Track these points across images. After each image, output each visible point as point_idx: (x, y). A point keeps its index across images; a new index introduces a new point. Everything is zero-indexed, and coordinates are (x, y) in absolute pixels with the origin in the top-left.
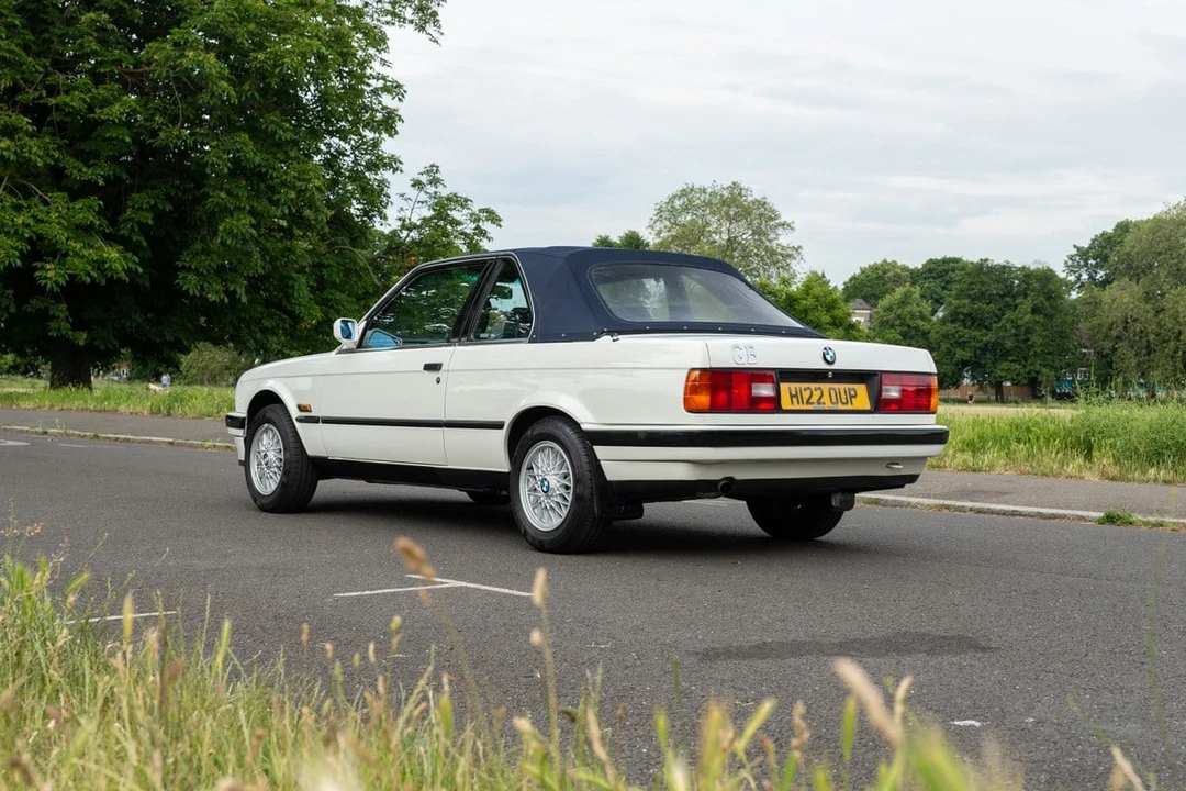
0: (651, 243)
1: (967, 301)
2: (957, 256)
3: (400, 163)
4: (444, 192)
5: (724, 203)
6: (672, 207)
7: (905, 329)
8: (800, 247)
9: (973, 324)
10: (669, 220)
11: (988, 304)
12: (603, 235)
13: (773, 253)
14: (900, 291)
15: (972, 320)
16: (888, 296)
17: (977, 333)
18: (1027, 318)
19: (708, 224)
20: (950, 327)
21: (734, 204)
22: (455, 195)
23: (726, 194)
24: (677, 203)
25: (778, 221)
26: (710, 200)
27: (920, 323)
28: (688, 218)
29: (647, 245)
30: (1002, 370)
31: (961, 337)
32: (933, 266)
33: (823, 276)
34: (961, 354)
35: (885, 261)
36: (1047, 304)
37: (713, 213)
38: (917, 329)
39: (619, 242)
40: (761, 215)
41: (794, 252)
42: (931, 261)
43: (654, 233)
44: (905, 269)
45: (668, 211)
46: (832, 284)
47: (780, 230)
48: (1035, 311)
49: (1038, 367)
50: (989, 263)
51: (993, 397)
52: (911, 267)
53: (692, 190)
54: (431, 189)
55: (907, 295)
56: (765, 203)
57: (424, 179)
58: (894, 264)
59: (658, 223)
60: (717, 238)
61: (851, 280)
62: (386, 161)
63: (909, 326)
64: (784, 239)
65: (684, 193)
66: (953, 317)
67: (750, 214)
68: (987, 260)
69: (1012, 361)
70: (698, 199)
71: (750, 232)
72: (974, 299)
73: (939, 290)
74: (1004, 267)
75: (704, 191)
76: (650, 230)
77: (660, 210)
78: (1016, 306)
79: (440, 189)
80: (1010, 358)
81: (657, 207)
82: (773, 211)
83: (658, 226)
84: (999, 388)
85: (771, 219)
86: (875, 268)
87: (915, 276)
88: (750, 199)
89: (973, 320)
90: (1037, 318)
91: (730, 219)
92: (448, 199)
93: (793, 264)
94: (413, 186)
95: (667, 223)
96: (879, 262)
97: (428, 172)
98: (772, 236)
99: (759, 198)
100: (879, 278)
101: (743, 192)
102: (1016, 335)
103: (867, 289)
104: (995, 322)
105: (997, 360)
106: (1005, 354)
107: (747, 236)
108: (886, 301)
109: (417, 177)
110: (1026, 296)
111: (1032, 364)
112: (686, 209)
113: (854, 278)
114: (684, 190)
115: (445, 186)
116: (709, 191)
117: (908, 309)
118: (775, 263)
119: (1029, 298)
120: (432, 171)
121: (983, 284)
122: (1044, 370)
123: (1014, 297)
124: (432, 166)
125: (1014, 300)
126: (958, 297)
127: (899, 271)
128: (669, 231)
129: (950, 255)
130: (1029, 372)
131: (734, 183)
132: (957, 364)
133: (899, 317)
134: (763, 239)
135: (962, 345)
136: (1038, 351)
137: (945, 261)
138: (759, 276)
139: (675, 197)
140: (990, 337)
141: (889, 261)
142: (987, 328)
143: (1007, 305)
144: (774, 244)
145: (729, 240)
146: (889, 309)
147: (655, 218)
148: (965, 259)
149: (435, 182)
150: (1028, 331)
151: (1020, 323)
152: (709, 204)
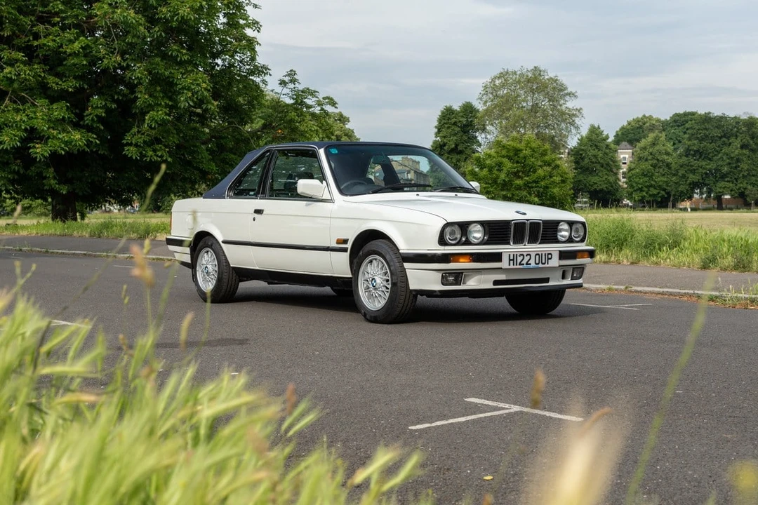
0: (481, 110)
1: (696, 142)
2: (694, 110)
3: (269, 70)
4: (301, 88)
5: (529, 81)
6: (494, 85)
7: (655, 161)
8: (581, 109)
9: (700, 157)
10: (492, 93)
11: (711, 143)
12: (448, 105)
13: (563, 113)
14: (651, 136)
15: (699, 154)
16: (643, 140)
17: (704, 163)
18: (737, 152)
19: (518, 96)
20: (684, 159)
21: (536, 82)
22: (308, 89)
23: (530, 75)
24: (497, 82)
25: (566, 92)
26: (519, 80)
27: (665, 157)
28: (505, 92)
29: (478, 111)
30: (720, 188)
31: (692, 166)
32: (677, 118)
33: (599, 128)
34: (692, 178)
35: (644, 116)
36: (751, 142)
37: (522, 88)
38: (663, 161)
39: (458, 110)
40: (554, 88)
41: (577, 113)
42: (676, 115)
43: (482, 103)
44: (658, 120)
45: (491, 89)
46: (605, 133)
47: (567, 98)
48: (742, 147)
49: (745, 185)
50: (711, 115)
51: (716, 206)
52: (663, 119)
53: (507, 73)
54: (291, 86)
55: (657, 139)
56: (557, 80)
57: (287, 79)
58: (650, 118)
59: (484, 96)
60: (525, 104)
61: (620, 130)
62: (260, 69)
63: (658, 160)
64: (571, 104)
65: (501, 76)
66: (687, 153)
67: (547, 87)
68: (710, 113)
69: (728, 181)
70: (511, 79)
71: (547, 100)
72: (701, 140)
73: (681, 134)
74: (721, 117)
75: (515, 73)
76: (479, 100)
77: (486, 87)
78: (730, 143)
79: (297, 85)
80: (726, 180)
81: (484, 85)
82: (562, 85)
83: (485, 98)
84: (719, 199)
85: (561, 90)
86: (637, 121)
87: (665, 126)
88: (546, 77)
89: (701, 154)
90: (744, 151)
91: (533, 91)
92: (303, 92)
93: (577, 120)
94: (280, 84)
95: (491, 96)
96: (640, 116)
97: (289, 75)
98: (562, 102)
99: (552, 76)
100: (641, 127)
101: (542, 73)
102: (730, 164)
103: (631, 136)
104: (715, 155)
105: (717, 181)
106: (723, 177)
107: (545, 104)
108: (643, 143)
109: (282, 78)
110: (737, 136)
111: (741, 183)
112: (503, 86)
113: (623, 128)
114: (502, 73)
115: (300, 83)
116: (518, 73)
117: (657, 148)
118: (564, 121)
119: (738, 138)
120: (292, 74)
121: (706, 129)
122: (749, 187)
123: (728, 138)
124: (291, 71)
125: (729, 140)
126: (690, 139)
127: (654, 122)
128: (492, 101)
129: (689, 110)
130: (739, 189)
131: (535, 67)
132: (690, 184)
133: (651, 154)
134: (555, 103)
135: (693, 172)
136: (745, 174)
137: (686, 114)
138: (554, 129)
139: (495, 78)
140: (712, 166)
141: (647, 115)
142: (710, 160)
143: (724, 144)
144: (564, 108)
145: (532, 106)
146: (645, 148)
147: (482, 92)
148: (699, 112)
149: (293, 81)
150: (738, 160)
151: (732, 155)
152: (519, 82)
